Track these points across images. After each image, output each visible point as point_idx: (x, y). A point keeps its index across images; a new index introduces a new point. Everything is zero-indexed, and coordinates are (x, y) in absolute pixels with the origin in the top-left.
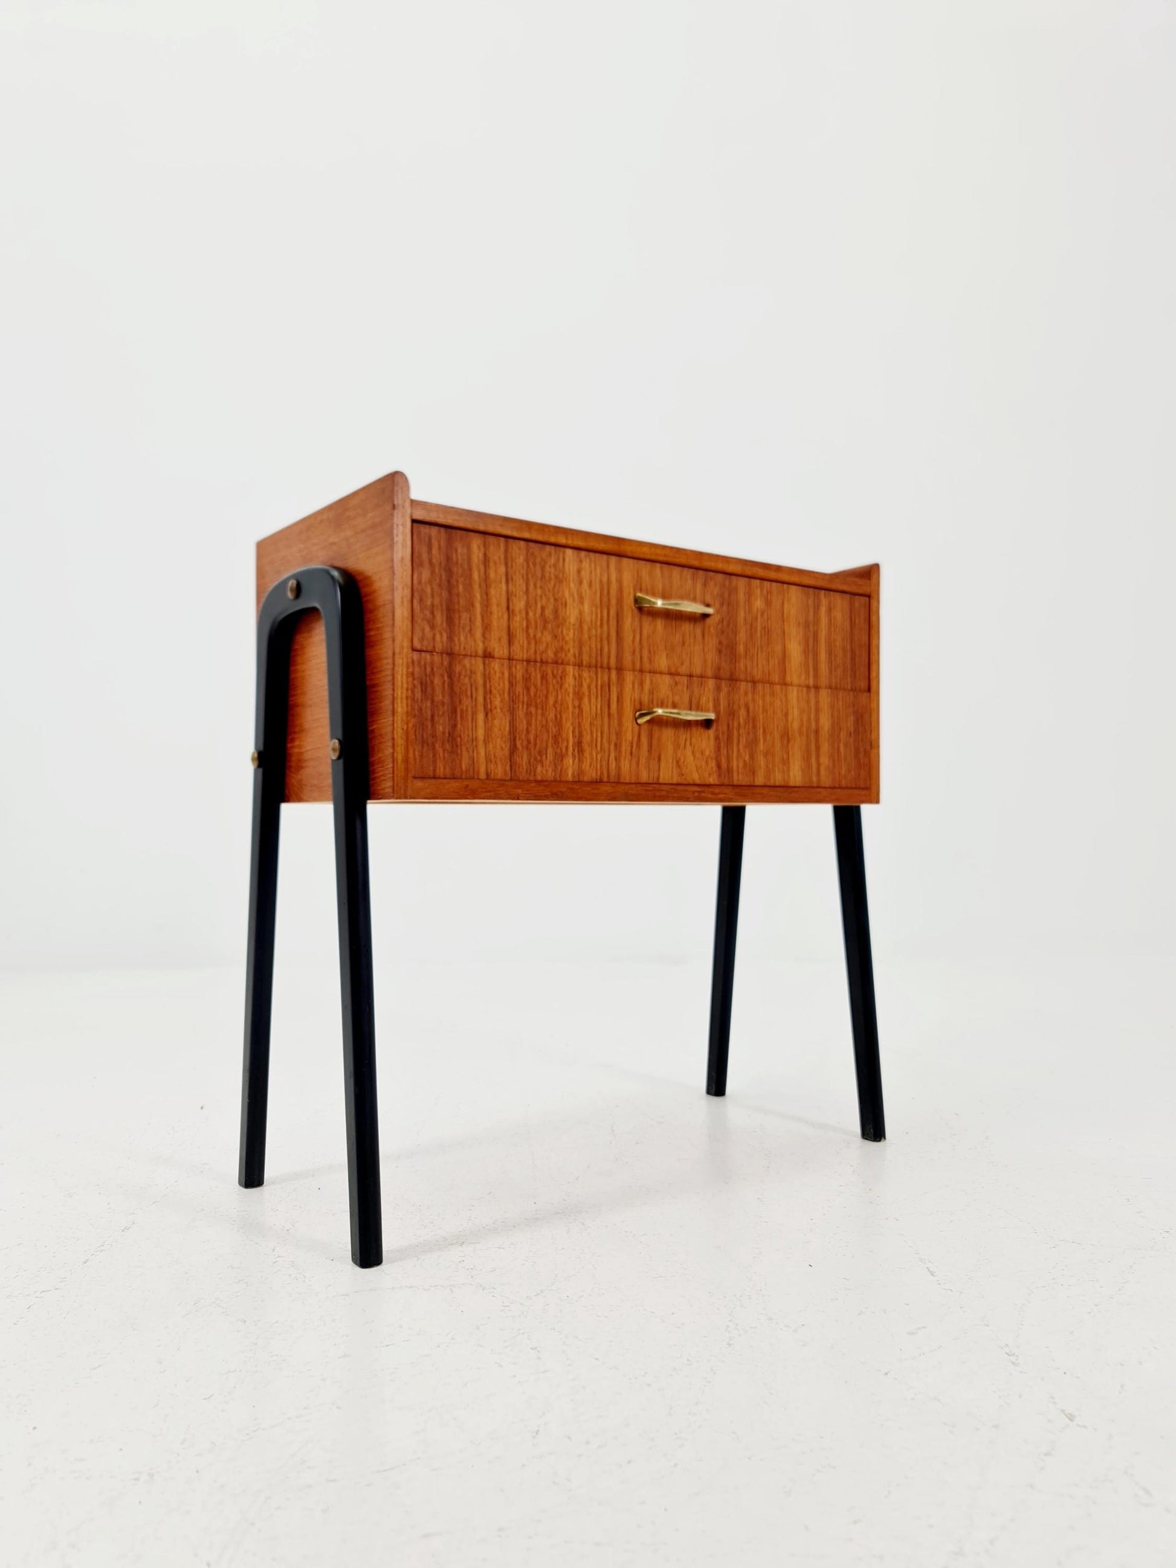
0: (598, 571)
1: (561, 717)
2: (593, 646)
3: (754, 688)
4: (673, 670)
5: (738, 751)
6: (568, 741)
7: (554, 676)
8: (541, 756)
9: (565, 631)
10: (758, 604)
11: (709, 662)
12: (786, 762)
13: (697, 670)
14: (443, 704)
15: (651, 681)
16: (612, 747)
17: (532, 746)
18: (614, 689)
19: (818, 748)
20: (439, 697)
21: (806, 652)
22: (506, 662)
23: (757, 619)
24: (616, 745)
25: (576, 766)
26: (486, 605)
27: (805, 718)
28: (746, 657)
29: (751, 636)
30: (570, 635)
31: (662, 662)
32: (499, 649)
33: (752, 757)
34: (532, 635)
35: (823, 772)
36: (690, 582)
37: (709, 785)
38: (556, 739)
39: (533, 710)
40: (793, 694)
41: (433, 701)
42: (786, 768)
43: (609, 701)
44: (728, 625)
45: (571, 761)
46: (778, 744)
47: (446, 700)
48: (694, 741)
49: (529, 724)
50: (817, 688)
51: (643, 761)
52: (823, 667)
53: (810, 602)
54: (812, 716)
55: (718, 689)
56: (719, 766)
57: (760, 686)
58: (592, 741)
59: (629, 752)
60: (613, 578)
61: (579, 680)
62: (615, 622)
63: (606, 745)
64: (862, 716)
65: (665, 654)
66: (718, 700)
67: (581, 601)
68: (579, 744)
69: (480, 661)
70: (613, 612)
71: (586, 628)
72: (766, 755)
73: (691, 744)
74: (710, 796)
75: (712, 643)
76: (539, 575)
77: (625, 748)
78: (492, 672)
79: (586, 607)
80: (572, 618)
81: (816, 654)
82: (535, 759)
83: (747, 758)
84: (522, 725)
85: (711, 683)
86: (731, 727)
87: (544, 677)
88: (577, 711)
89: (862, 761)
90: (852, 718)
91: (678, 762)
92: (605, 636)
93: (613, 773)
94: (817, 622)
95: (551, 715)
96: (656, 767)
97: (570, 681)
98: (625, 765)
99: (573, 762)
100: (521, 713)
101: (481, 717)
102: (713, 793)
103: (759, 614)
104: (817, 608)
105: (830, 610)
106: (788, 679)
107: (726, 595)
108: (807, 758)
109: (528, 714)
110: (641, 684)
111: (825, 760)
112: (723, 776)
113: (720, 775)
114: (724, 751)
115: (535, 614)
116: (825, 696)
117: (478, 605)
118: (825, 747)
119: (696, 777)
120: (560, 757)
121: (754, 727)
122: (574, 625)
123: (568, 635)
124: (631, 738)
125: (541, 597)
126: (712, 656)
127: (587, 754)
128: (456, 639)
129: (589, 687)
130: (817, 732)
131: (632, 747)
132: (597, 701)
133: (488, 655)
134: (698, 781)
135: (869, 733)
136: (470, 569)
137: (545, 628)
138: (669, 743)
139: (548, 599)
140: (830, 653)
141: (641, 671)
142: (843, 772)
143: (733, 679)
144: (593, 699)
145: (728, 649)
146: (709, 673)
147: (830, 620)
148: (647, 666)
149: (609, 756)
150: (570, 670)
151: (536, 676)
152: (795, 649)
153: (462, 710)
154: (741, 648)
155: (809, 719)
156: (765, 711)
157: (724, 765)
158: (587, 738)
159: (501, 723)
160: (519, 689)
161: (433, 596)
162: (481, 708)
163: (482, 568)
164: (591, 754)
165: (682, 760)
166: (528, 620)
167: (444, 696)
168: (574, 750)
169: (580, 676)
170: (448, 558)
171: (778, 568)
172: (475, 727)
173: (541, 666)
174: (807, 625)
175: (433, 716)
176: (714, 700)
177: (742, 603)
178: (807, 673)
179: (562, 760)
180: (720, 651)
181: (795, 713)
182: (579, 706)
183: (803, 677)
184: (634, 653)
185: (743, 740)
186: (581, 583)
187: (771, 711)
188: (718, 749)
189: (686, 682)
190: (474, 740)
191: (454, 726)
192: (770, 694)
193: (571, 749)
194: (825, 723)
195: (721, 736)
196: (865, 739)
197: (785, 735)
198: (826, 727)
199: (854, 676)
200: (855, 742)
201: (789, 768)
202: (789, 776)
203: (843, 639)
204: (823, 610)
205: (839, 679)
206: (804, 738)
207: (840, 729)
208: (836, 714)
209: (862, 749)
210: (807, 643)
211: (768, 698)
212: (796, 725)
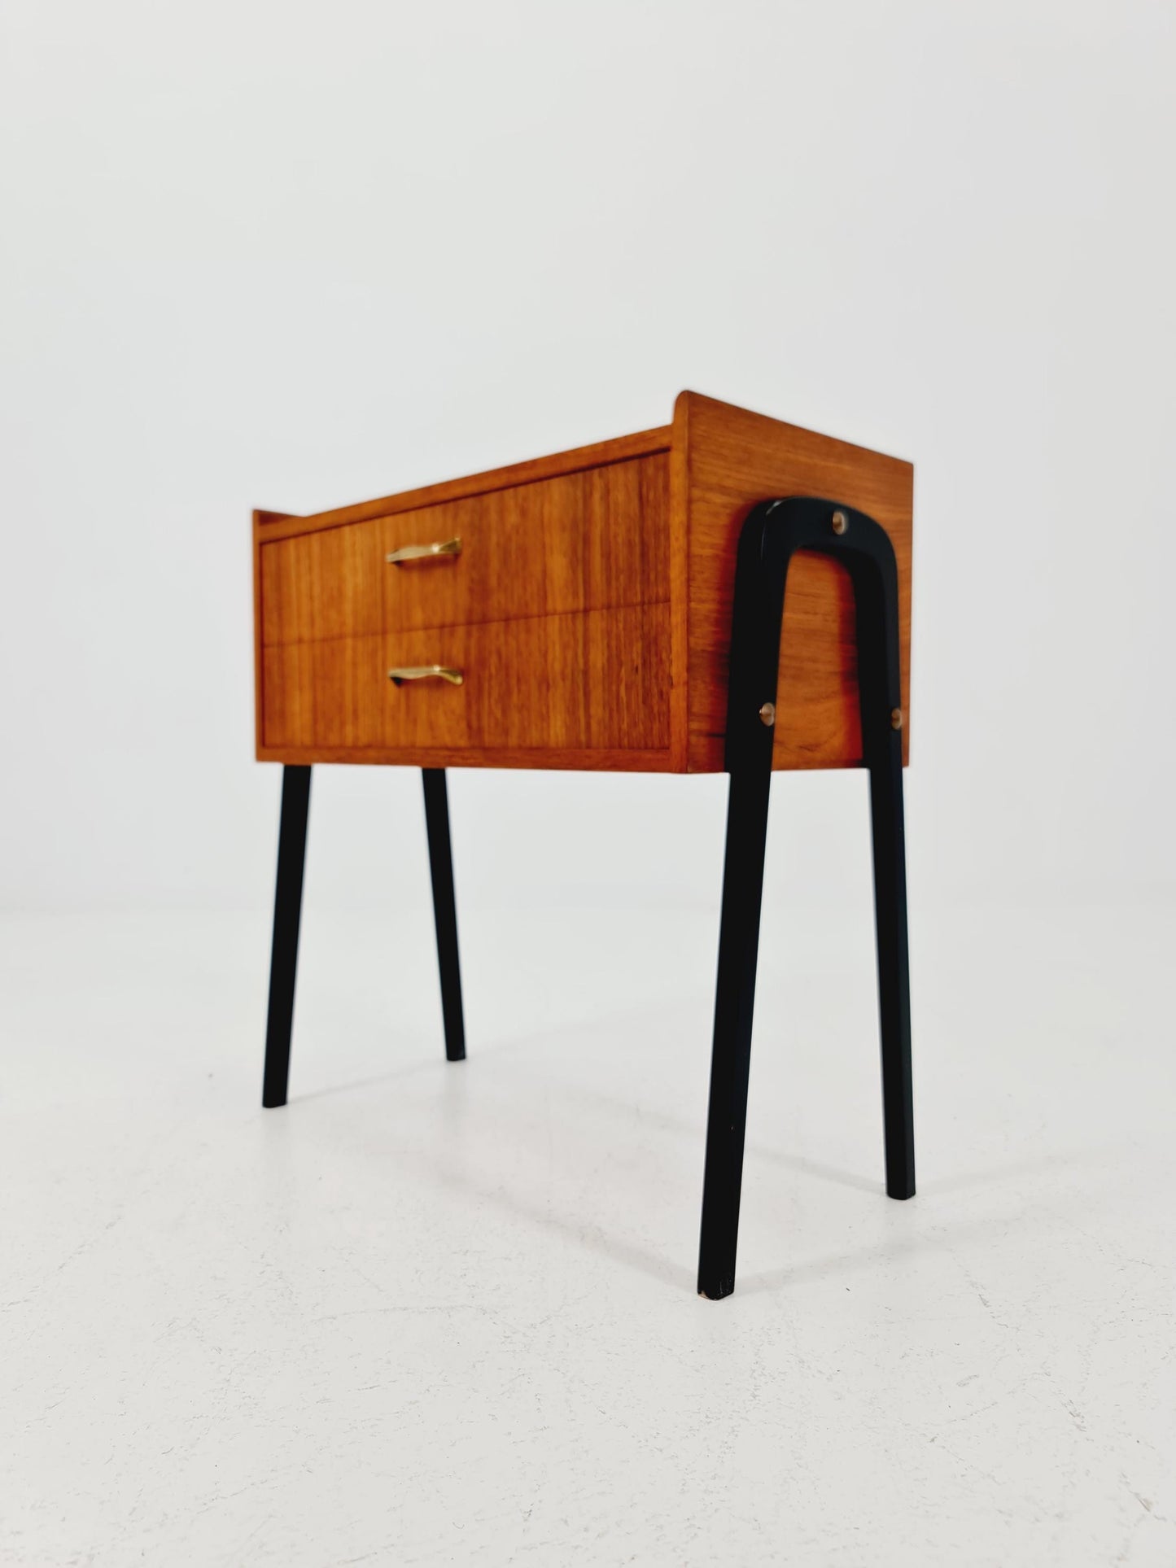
0: (367, 537)
1: (344, 687)
2: (365, 614)
3: (507, 627)
4: (427, 624)
5: (490, 706)
6: (348, 709)
7: (339, 650)
9: (345, 606)
10: (513, 518)
11: (461, 607)
12: (545, 718)
13: (449, 619)
14: (279, 686)
15: (408, 639)
16: (379, 713)
18: (380, 653)
19: (587, 694)
20: (276, 680)
21: (573, 564)
22: (311, 644)
23: (511, 539)
25: (354, 731)
26: (299, 599)
27: (570, 655)
28: (499, 589)
29: (505, 561)
30: (349, 607)
31: (418, 617)
32: (306, 633)
33: (504, 712)
34: (325, 615)
35: (594, 727)
36: (441, 519)
37: (459, 749)
38: (341, 707)
39: (326, 683)
40: (554, 625)
41: (272, 686)
42: (545, 725)
44: (480, 555)
45: (350, 727)
46: (535, 696)
47: (280, 683)
48: (445, 700)
49: (324, 696)
50: (586, 611)
51: (402, 724)
52: (597, 578)
53: (579, 492)
54: (580, 652)
55: (469, 635)
56: (469, 726)
57: (513, 624)
58: (364, 707)
59: (391, 716)
60: (378, 541)
61: (354, 650)
62: (380, 585)
63: (374, 711)
64: (656, 640)
65: (419, 608)
66: (469, 648)
67: (356, 573)
68: (355, 711)
69: (297, 645)
70: (378, 576)
71: (359, 597)
72: (521, 709)
73: (443, 703)
74: (460, 761)
75: (463, 583)
76: (329, 559)
77: (388, 712)
78: (303, 654)
79: (360, 578)
80: (350, 592)
81: (586, 563)
82: (328, 727)
83: (499, 714)
84: (320, 698)
85: (461, 631)
86: (482, 680)
87: (333, 652)
88: (354, 679)
89: (656, 709)
90: (638, 647)
91: (431, 724)
93: (379, 738)
94: (588, 519)
95: (338, 687)
96: (413, 730)
97: (349, 652)
98: (389, 729)
99: (352, 727)
100: (319, 687)
101: (297, 693)
103: (514, 530)
104: (587, 498)
105: (607, 492)
106: (549, 607)
107: (476, 521)
108: (572, 711)
109: (323, 687)
110: (400, 644)
111: (597, 711)
112: (475, 738)
113: (470, 737)
114: (474, 708)
115: (326, 596)
116: (597, 621)
117: (295, 599)
118: (597, 694)
119: (448, 740)
120: (343, 724)
121: (507, 675)
122: (351, 597)
124: (392, 702)
125: (330, 578)
126: (463, 598)
127: (361, 720)
128: (284, 631)
129: (362, 654)
130: (586, 673)
131: (393, 710)
132: (367, 668)
133: (300, 641)
134: (449, 744)
135: (667, 664)
136: (290, 571)
137: (333, 606)
138: (424, 704)
139: (334, 578)
140: (607, 555)
141: (400, 631)
142: (625, 726)
143: (485, 621)
144: (365, 667)
145: (480, 589)
146: (461, 618)
147: (608, 507)
148: (405, 624)
149: (377, 722)
150: (349, 642)
151: (328, 653)
152: (559, 565)
153: (287, 690)
154: (493, 581)
155: (576, 655)
156: (519, 653)
157: (475, 724)
158: (361, 705)
159: (307, 697)
160: (318, 666)
161: (272, 599)
162: (297, 686)
163: (296, 566)
164: (364, 719)
165: (435, 721)
167: (279, 680)
168: (352, 717)
169: (356, 646)
170: (279, 567)
171: (534, 463)
172: (294, 704)
173: (331, 643)
174: (574, 528)
175: (272, 697)
176: (465, 650)
177: (493, 525)
178: (575, 594)
179: (345, 727)
180: (472, 591)
181: (556, 652)
182: (356, 674)
183: (570, 599)
184: (394, 613)
185: (495, 694)
186: (355, 555)
187: (528, 652)
188: (468, 705)
189: (438, 635)
190: (294, 713)
191: (284, 704)
192: (526, 631)
193: (350, 716)
194: (598, 658)
195: (471, 690)
196: (660, 674)
197: (545, 683)
198: (599, 665)
199: (646, 581)
200: (644, 680)
201: (549, 726)
202: (549, 735)
203: (629, 530)
204: (597, 496)
205: (621, 591)
206: (568, 683)
207: (620, 664)
208: (614, 643)
209: (655, 690)
210: (575, 551)
211: (523, 636)
212: (558, 666)
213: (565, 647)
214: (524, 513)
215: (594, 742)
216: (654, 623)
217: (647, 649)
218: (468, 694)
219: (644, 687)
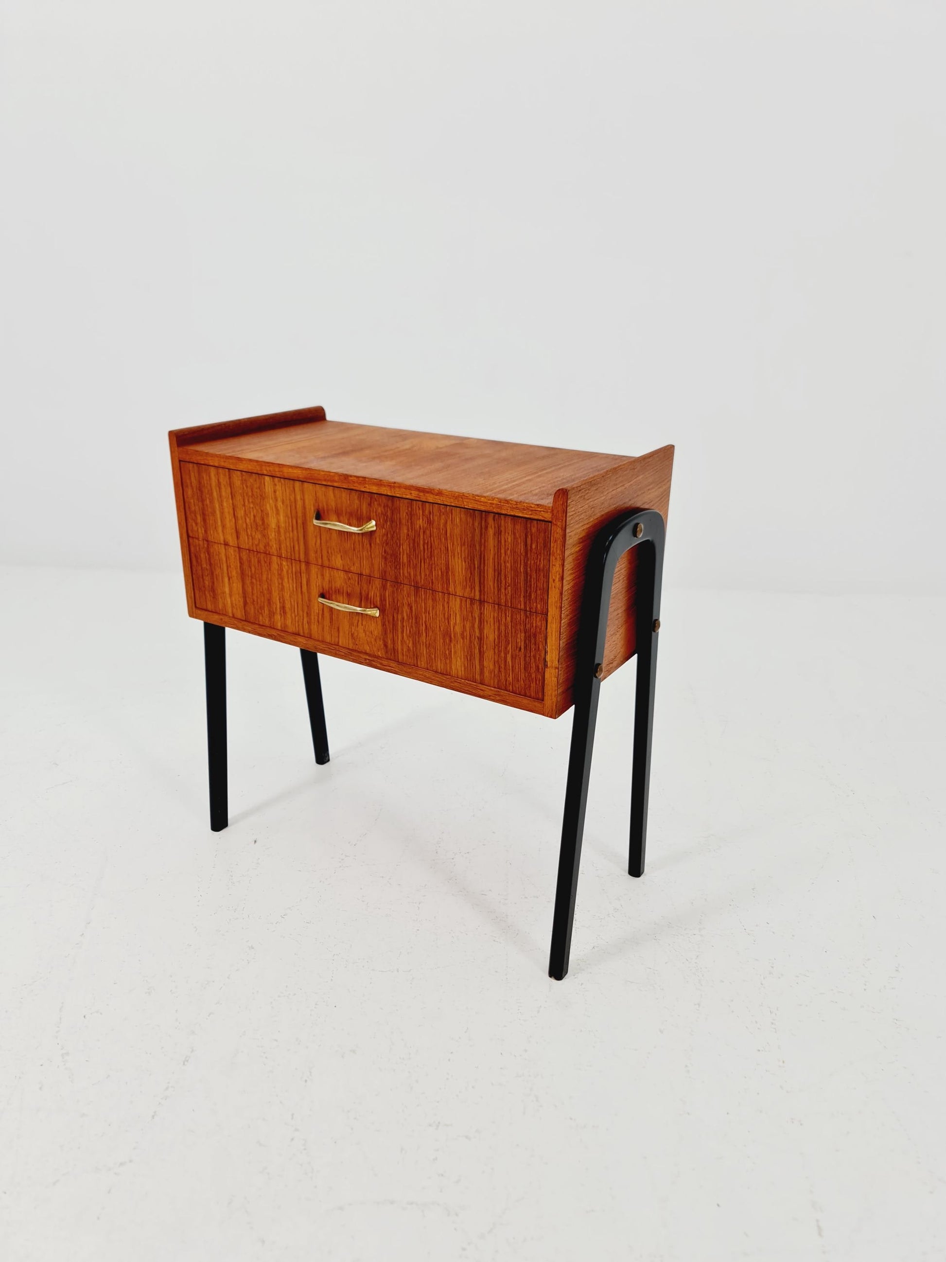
0: (288, 491)
1: (271, 589)
2: (288, 544)
3: (417, 592)
4: (347, 568)
5: (403, 637)
6: (276, 605)
7: (265, 562)
8: (261, 611)
9: (269, 533)
10: (420, 523)
11: (376, 567)
12: (448, 657)
13: (366, 571)
14: (207, 569)
15: (330, 574)
16: (305, 615)
17: (255, 603)
18: (304, 575)
19: (481, 652)
20: (204, 566)
21: (471, 568)
22: (237, 549)
23: (419, 535)
24: (307, 613)
25: (283, 620)
26: (222, 513)
27: (468, 625)
28: (409, 565)
29: (414, 548)
30: (272, 535)
31: (338, 562)
32: (232, 540)
33: (415, 645)
34: (250, 534)
35: (487, 673)
36: (357, 502)
37: (378, 657)
38: (269, 601)
39: (254, 581)
40: (455, 602)
41: (202, 568)
42: (448, 661)
43: (301, 583)
44: (392, 537)
45: (279, 617)
46: (440, 642)
47: (208, 567)
48: (364, 623)
49: (253, 589)
50: (482, 602)
51: (327, 629)
52: (490, 583)
53: (476, 524)
54: (476, 625)
55: (384, 587)
56: (386, 646)
57: (422, 591)
58: (291, 607)
59: (316, 620)
60: (298, 497)
61: (280, 566)
62: (302, 528)
63: (301, 613)
64: (535, 636)
65: (339, 556)
66: (385, 595)
67: (278, 513)
68: (283, 608)
69: (223, 546)
70: (300, 521)
71: (282, 531)
72: (428, 646)
73: (362, 625)
75: (378, 551)
76: (250, 494)
77: (314, 617)
78: (230, 554)
79: (282, 518)
80: (273, 525)
81: (482, 572)
82: (258, 611)
83: (410, 645)
84: (249, 590)
85: (377, 583)
86: (395, 619)
87: (259, 562)
88: (280, 586)
89: (533, 676)
90: (521, 635)
91: (352, 635)
92: (295, 538)
93: (306, 631)
94: (483, 544)
95: (265, 587)
96: (337, 635)
97: (275, 566)
98: (314, 628)
99: (281, 618)
100: (248, 581)
101: (226, 580)
102: (381, 664)
103: (422, 530)
105: (499, 532)
106: (451, 589)
107: (389, 514)
108: (470, 657)
109: (252, 583)
110: (322, 575)
111: (489, 664)
112: (389, 653)
113: (387, 652)
114: (390, 636)
115: (250, 520)
116: (489, 612)
117: (218, 512)
118: (489, 654)
119: (367, 649)
120: (272, 613)
121: (417, 622)
122: (274, 529)
123: (271, 535)
124: (317, 611)
125: (253, 508)
126: (378, 562)
127: (289, 615)
128: (209, 532)
129: (287, 572)
130: (480, 639)
131: (318, 617)
132: (293, 582)
133: (226, 544)
134: (368, 651)
135: (544, 652)
136: (211, 490)
137: (257, 529)
138: (346, 620)
139: (257, 510)
140: (498, 572)
141: (322, 566)
142: (510, 679)
143: (397, 583)
144: (290, 581)
145: (392, 559)
146: (377, 574)
147: (499, 542)
148: (326, 563)
149: (303, 620)
150: (274, 559)
151: (254, 560)
152: (459, 565)
153: (216, 575)
154: (404, 559)
155: (473, 626)
156: (427, 612)
157: (390, 645)
158: (288, 606)
159: (237, 586)
160: (246, 566)
161: (194, 505)
162: (225, 574)
163: (218, 488)
164: (291, 615)
165: (356, 634)
166: (246, 524)
167: (207, 565)
168: (280, 611)
169: (281, 564)
170: (200, 483)
172: (224, 586)
173: (257, 554)
174: (472, 546)
175: (202, 575)
176: (381, 596)
177: (404, 521)
178: (472, 588)
179: (274, 616)
180: (386, 559)
181: (457, 620)
182: (282, 583)
183: (468, 589)
184: (316, 552)
185: (407, 631)
186: (276, 500)
187: (434, 612)
188: (385, 632)
189: (357, 579)
190: (224, 593)
191: (213, 583)
192: (432, 599)
193: (278, 610)
194: (490, 634)
195: (387, 623)
196: (538, 656)
197: (447, 635)
198: (491, 638)
199: (527, 597)
200: (525, 656)
201: (451, 662)
202: (451, 668)
203: (515, 562)
204: (491, 532)
205: (509, 597)
206: (467, 642)
207: (507, 643)
208: (503, 628)
209: (533, 665)
210: (472, 560)
211: (430, 602)
212: (458, 629)
213: (464, 619)
214: (430, 522)
215: (487, 681)
216: (534, 625)
217: (528, 638)
218: (384, 624)
219: (525, 660)
